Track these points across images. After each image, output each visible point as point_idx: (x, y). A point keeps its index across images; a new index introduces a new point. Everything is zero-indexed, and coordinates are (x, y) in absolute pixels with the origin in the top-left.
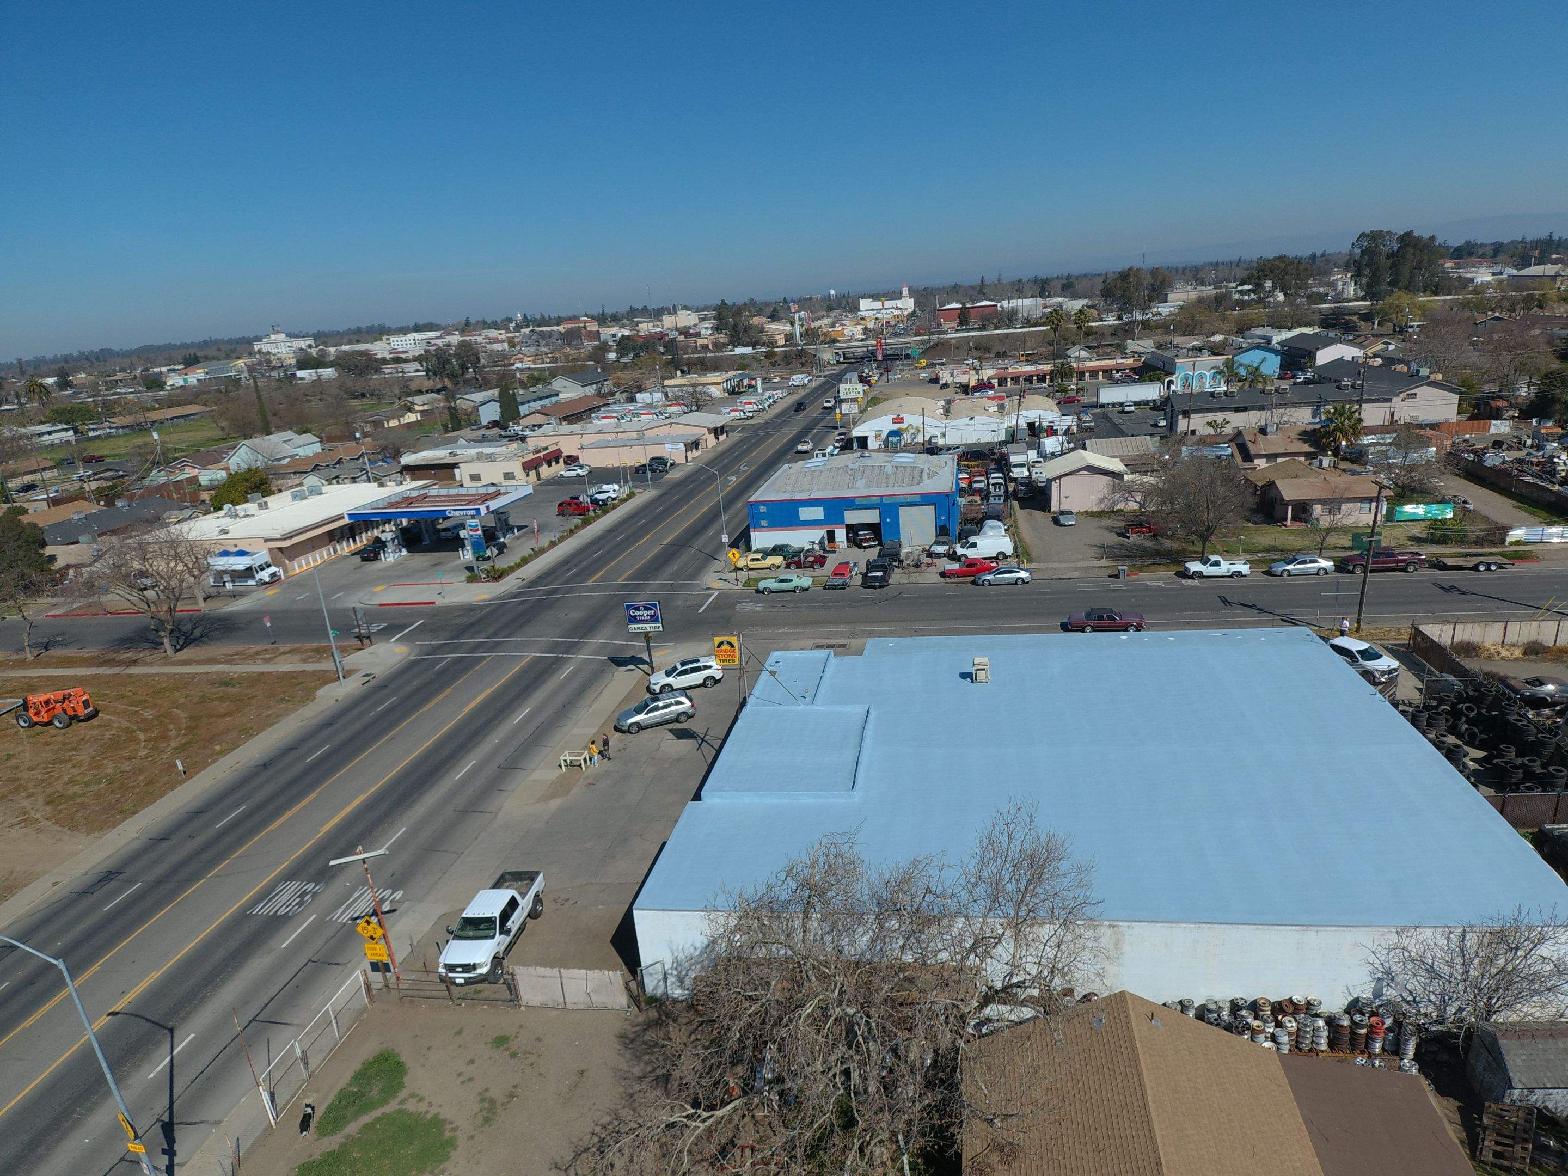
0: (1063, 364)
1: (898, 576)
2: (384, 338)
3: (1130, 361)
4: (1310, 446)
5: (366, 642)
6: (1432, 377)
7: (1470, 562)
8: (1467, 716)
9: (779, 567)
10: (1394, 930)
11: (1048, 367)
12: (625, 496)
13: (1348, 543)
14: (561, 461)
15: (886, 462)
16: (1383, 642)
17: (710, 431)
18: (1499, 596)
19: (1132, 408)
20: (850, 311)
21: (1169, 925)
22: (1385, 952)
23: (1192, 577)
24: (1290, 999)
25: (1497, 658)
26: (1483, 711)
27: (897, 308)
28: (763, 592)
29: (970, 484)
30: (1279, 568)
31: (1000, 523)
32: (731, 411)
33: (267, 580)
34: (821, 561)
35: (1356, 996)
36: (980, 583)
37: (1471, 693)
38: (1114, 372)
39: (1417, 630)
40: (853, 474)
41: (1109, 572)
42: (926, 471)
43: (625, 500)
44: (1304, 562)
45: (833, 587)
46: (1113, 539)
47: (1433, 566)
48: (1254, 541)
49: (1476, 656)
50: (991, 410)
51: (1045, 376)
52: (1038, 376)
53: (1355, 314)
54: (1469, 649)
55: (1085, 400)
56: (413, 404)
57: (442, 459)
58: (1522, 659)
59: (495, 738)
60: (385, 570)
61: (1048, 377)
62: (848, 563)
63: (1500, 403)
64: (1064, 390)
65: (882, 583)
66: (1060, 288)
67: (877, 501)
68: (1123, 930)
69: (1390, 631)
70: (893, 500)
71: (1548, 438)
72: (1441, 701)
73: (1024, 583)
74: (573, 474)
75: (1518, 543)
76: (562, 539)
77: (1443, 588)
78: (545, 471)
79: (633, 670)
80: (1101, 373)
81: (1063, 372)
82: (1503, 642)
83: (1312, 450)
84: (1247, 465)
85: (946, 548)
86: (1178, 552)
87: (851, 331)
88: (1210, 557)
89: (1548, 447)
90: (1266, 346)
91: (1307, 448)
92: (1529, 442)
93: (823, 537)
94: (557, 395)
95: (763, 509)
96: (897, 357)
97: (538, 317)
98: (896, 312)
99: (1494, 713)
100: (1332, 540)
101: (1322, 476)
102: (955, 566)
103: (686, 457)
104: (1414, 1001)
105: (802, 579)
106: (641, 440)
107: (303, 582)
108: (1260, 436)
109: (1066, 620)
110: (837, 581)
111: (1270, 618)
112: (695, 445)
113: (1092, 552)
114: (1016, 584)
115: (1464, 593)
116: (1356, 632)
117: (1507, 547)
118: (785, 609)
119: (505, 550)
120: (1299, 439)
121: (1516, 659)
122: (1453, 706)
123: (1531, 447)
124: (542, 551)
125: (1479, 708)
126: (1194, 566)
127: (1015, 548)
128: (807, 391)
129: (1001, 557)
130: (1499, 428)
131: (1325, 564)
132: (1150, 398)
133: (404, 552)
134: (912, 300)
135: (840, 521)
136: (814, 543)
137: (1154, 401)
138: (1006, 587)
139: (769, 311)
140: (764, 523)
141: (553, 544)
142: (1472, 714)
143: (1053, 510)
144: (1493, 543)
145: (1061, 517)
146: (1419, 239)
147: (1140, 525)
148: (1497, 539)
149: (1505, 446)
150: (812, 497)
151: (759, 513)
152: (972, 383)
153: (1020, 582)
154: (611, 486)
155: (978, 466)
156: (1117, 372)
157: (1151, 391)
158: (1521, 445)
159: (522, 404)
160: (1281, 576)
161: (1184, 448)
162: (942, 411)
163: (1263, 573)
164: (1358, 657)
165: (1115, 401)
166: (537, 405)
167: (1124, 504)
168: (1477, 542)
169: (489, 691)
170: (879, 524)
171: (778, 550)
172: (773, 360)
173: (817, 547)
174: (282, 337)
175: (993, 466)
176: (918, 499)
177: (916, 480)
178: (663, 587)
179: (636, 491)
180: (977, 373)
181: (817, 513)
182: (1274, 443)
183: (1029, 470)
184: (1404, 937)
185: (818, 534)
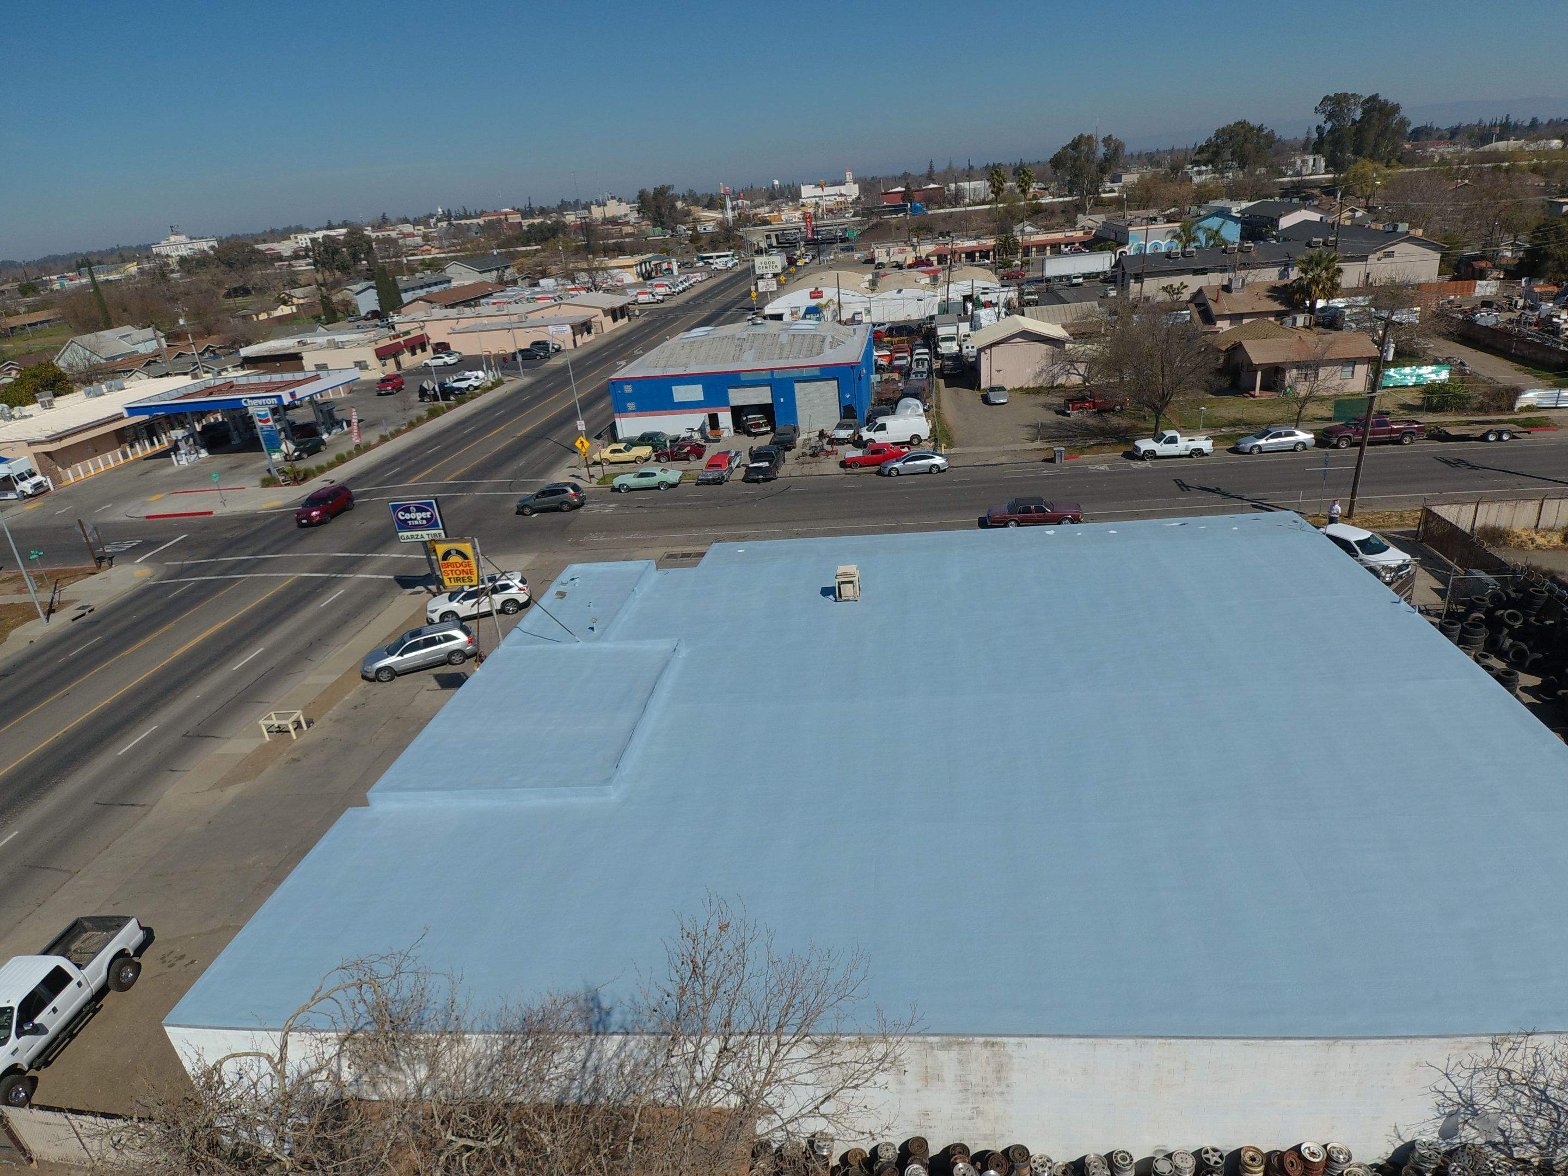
0: (1007, 238)
1: (790, 467)
2: (292, 236)
3: (1080, 234)
4: (1281, 304)
5: (104, 564)
6: (1412, 232)
7: (1478, 431)
8: (1510, 627)
9: (647, 460)
10: (1488, 1039)
11: (990, 242)
12: (490, 384)
13: (1330, 414)
14: (429, 348)
15: (783, 330)
16: (1383, 530)
17: (606, 312)
18: (1519, 471)
19: (1080, 280)
20: (792, 200)
21: (1091, 1040)
22: (1467, 1074)
23: (1142, 458)
24: (1297, 1149)
25: (1531, 547)
26: (1532, 619)
27: (841, 195)
28: (618, 490)
29: (891, 362)
30: (1247, 444)
31: (918, 402)
32: (639, 293)
33: (30, 492)
34: (698, 451)
35: (1408, 1140)
36: (886, 473)
37: (1513, 595)
38: (1063, 246)
39: (1430, 512)
40: (740, 345)
41: (1044, 455)
42: (829, 339)
43: (490, 389)
44: (1279, 435)
45: (707, 482)
46: (1050, 417)
47: (1432, 437)
48: (1217, 414)
49: (1505, 544)
50: (923, 282)
51: (988, 252)
52: (980, 252)
53: (1316, 187)
54: (1496, 535)
55: (1030, 275)
56: (291, 296)
57: (289, 348)
58: (1562, 548)
59: (197, 693)
60: (174, 475)
61: (991, 253)
62: (728, 452)
63: (1483, 264)
64: (1007, 265)
65: (768, 476)
66: (1011, 172)
67: (766, 375)
68: (1009, 1049)
69: (1390, 516)
70: (784, 375)
71: (1542, 297)
72: (1472, 607)
73: (940, 471)
74: (439, 362)
75: (1530, 408)
76: (398, 433)
77: (1447, 462)
78: (407, 360)
79: (419, 593)
80: (1048, 248)
81: (1008, 247)
82: (1537, 526)
83: (1283, 308)
84: (1207, 328)
85: (851, 432)
86: (1127, 430)
87: (790, 216)
88: (1165, 432)
89: (1543, 307)
90: (1224, 214)
91: (1277, 306)
92: (1521, 303)
93: (704, 423)
94: (449, 281)
95: (628, 389)
96: (831, 241)
97: (462, 211)
98: (839, 199)
99: (1548, 622)
100: (1312, 409)
101: (1297, 336)
102: (859, 453)
103: (574, 341)
104: (1506, 1143)
105: (671, 473)
106: (522, 323)
107: (71, 495)
108: (1223, 294)
109: (985, 515)
110: (712, 474)
111: (1238, 503)
112: (584, 327)
113: (1024, 433)
114: (930, 472)
115: (1474, 468)
116: (1348, 517)
117: (1516, 414)
118: (640, 510)
119: (323, 448)
120: (1268, 297)
121: (1556, 548)
122: (1489, 613)
123: (1524, 308)
124: (368, 448)
125: (1525, 615)
126: (1145, 445)
127: (933, 431)
128: (730, 275)
129: (915, 440)
130: (1486, 288)
131: (1303, 436)
132: (1100, 270)
133: (204, 454)
134: (857, 186)
135: (723, 401)
136: (692, 430)
137: (1105, 272)
138: (918, 477)
139: (706, 201)
140: (631, 406)
141: (384, 439)
142: (1517, 625)
143: (983, 387)
144: (1500, 410)
145: (991, 394)
146: (1385, 103)
147: (1083, 399)
148: (1503, 403)
149: (1495, 306)
150: (688, 372)
151: (623, 393)
152: (910, 261)
153: (935, 470)
154: (475, 373)
155: (903, 342)
156: (1066, 247)
157: (1101, 262)
158: (1512, 306)
159: (406, 291)
160: (1250, 453)
161: (1135, 317)
162: (867, 285)
163: (1229, 450)
164: (1358, 549)
165: (1062, 274)
166: (422, 293)
167: (1064, 377)
168: (1482, 409)
169: (220, 625)
170: (772, 404)
171: (645, 439)
172: (699, 245)
173: (697, 436)
174: (182, 238)
175: (919, 341)
176: (816, 372)
177: (815, 350)
178: (497, 487)
179: (505, 379)
180: (915, 250)
181: (695, 393)
182: (1239, 301)
183: (960, 346)
184: (1504, 1051)
185: (698, 419)
